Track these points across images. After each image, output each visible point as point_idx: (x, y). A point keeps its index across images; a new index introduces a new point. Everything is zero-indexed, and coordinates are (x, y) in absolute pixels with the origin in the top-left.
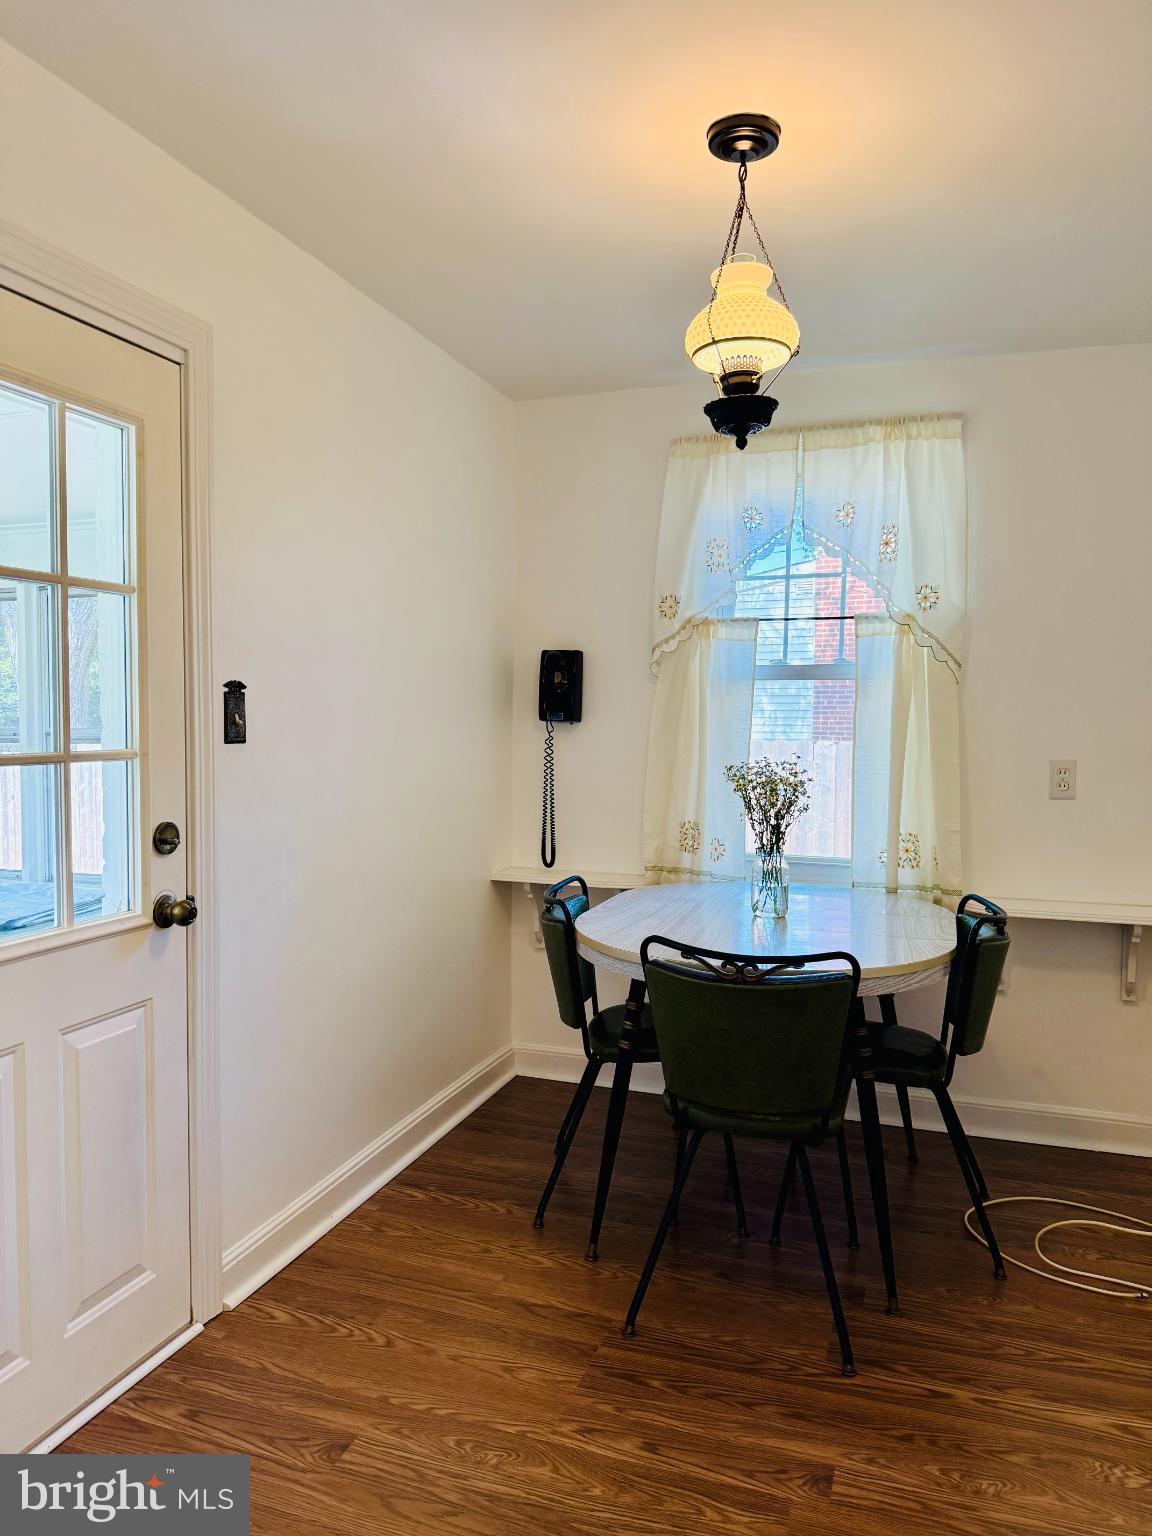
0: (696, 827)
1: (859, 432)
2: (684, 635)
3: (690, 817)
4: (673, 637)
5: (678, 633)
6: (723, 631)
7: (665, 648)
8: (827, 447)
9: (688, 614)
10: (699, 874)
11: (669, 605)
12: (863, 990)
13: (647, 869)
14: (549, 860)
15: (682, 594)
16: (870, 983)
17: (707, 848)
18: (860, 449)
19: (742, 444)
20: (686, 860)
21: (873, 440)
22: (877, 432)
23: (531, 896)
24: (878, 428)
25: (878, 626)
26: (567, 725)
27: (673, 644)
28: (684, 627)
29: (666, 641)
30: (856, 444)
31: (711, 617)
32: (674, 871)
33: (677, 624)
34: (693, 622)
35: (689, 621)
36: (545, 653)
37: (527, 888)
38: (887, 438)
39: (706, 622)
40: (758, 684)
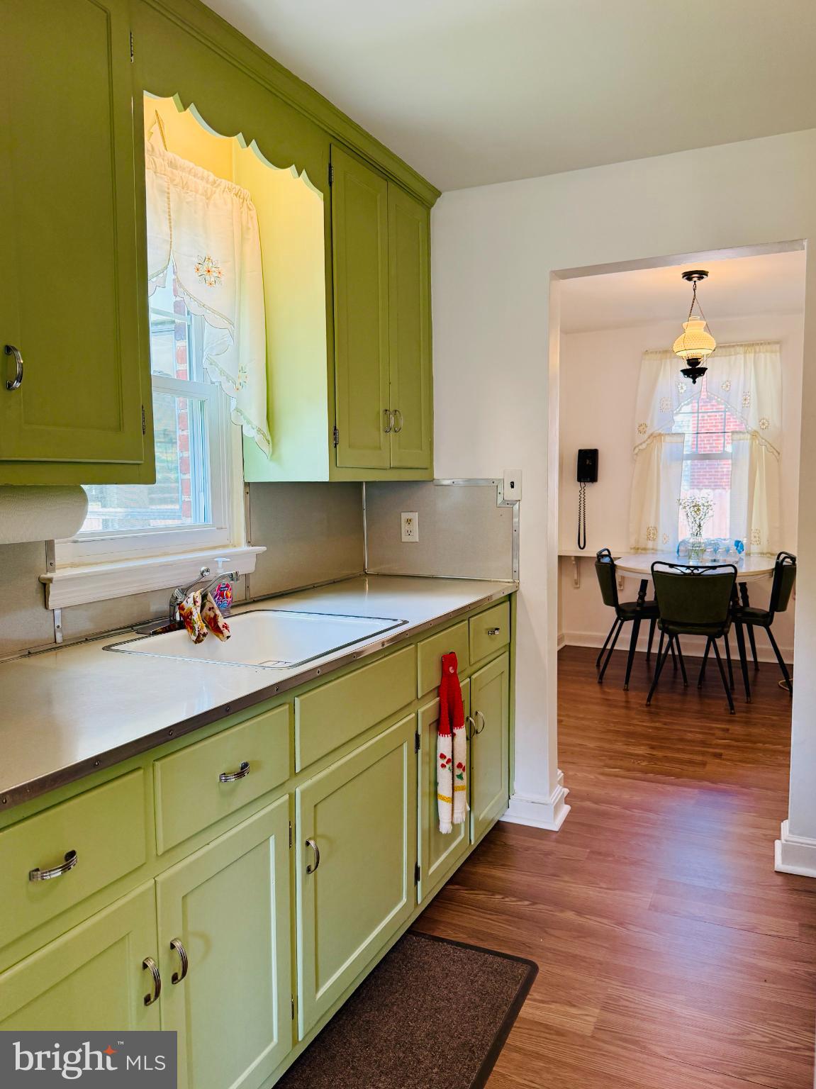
0: (655, 528)
1: (732, 349)
2: (649, 441)
3: (652, 524)
4: (644, 442)
5: (647, 440)
6: (668, 439)
7: (641, 447)
8: (717, 356)
9: (650, 432)
10: (656, 550)
11: (642, 428)
12: (738, 580)
13: (631, 549)
14: (582, 546)
15: (648, 423)
16: (741, 578)
17: (660, 539)
18: (733, 357)
19: (694, 382)
20: (650, 544)
21: (738, 353)
22: (741, 350)
23: (574, 562)
24: (741, 348)
25: (742, 436)
26: (590, 484)
27: (644, 446)
28: (649, 438)
29: (641, 444)
30: (730, 355)
31: (662, 433)
32: (645, 549)
33: (646, 436)
34: (654, 435)
35: (652, 435)
36: (580, 451)
37: (573, 558)
38: (745, 353)
39: (660, 435)
40: (684, 462)
